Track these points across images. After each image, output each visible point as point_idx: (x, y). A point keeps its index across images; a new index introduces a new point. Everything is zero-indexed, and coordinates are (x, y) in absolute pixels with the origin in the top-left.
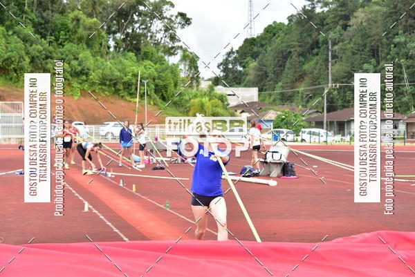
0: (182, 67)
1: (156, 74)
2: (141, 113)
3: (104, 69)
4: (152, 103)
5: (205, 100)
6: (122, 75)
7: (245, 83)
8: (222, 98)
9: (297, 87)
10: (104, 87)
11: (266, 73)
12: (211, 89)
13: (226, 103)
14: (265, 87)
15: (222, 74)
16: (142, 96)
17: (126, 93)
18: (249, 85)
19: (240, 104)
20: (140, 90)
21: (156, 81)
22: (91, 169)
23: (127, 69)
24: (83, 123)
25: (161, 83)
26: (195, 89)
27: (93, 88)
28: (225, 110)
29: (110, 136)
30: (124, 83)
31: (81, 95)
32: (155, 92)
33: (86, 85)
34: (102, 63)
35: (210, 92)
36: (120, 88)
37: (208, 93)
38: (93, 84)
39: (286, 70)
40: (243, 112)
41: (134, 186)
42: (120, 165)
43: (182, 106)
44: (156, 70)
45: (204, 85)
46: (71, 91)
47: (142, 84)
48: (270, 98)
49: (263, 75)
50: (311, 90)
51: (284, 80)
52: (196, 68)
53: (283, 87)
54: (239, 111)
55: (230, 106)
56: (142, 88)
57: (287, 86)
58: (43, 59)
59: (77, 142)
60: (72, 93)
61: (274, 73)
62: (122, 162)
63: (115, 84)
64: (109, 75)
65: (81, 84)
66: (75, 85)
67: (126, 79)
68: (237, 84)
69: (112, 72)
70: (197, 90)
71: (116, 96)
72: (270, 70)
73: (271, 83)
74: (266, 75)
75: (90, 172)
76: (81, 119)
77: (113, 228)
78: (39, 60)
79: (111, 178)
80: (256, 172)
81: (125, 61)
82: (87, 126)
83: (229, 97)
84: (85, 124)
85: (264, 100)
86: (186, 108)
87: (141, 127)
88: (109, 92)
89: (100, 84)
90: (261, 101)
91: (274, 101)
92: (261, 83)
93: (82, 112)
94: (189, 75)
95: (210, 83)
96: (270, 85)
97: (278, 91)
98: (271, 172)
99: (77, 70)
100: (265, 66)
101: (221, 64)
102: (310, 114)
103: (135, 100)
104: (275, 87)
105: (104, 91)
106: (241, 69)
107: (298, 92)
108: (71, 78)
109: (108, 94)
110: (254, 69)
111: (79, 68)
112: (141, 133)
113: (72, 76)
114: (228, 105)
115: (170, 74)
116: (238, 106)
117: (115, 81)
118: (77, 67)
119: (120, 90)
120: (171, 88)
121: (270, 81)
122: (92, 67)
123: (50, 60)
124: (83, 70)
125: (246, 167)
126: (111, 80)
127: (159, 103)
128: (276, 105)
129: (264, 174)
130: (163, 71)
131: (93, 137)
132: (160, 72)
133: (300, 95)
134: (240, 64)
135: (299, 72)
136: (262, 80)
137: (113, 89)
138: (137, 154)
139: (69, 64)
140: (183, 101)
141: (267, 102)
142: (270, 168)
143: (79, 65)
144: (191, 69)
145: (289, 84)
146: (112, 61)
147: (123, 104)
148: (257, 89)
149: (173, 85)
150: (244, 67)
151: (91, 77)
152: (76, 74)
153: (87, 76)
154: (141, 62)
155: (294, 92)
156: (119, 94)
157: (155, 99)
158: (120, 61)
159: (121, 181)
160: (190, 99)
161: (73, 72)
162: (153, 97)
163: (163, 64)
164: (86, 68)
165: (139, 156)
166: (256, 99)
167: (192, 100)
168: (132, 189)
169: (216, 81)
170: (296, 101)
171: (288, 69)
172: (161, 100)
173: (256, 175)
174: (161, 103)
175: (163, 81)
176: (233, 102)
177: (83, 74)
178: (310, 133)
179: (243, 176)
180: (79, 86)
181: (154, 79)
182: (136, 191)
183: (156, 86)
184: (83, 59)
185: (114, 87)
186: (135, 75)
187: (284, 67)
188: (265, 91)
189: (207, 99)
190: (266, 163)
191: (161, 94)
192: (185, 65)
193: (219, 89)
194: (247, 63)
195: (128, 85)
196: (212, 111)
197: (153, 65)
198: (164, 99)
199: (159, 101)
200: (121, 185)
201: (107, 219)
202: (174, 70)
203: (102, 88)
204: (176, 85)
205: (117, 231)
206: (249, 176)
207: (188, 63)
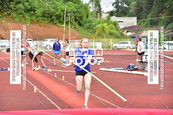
0: (91, 5)
1: (75, 10)
2: (67, 33)
3: (44, 8)
4: (73, 27)
5: (105, 25)
6: (55, 11)
7: (129, 14)
8: (115, 24)
9: (160, 16)
10: (44, 18)
11: (141, 8)
12: (109, 18)
13: (117, 27)
14: (141, 17)
15: (115, 9)
16: (67, 23)
17: (57, 22)
18: (131, 15)
19: (126, 27)
20: (66, 19)
21: (76, 14)
22: (38, 67)
23: (58, 7)
24: (32, 40)
25: (79, 15)
26: (99, 18)
27: (38, 19)
28: (117, 31)
29: (48, 47)
30: (56, 16)
31: (31, 23)
32: (75, 21)
33: (34, 17)
34: (43, 4)
35: (108, 20)
36: (54, 19)
37: (106, 21)
38: (38, 17)
39: (154, 6)
40: (128, 32)
41: (63, 77)
42: (55, 64)
43: (91, 29)
44: (75, 7)
45: (104, 16)
46: (25, 21)
47: (67, 16)
48: (144, 23)
49: (139, 9)
50: (169, 18)
51: (152, 12)
52: (99, 6)
53: (152, 17)
54: (125, 31)
55: (120, 28)
56: (67, 18)
57: (154, 16)
58: (8, 2)
59: (29, 51)
60: (25, 22)
61: (146, 8)
62: (56, 63)
63: (51, 16)
64: (47, 11)
65: (30, 16)
66: (27, 17)
67: (57, 13)
68: (124, 15)
69: (49, 9)
70: (100, 19)
71: (52, 23)
72: (144, 6)
73: (145, 14)
74: (141, 9)
75: (37, 69)
76: (31, 37)
77: (51, 101)
78: (6, 2)
79: (49, 72)
80: (136, 67)
81: (57, 2)
82: (35, 41)
83: (119, 23)
84: (33, 40)
85: (140, 24)
86: (94, 30)
87: (67, 42)
88: (47, 21)
89: (42, 16)
90: (139, 25)
91: (146, 25)
92: (139, 14)
93: (31, 33)
94: (95, 10)
95: (108, 14)
96: (144, 15)
97: (149, 19)
98: (145, 68)
99: (28, 8)
100: (141, 4)
101: (115, 3)
102: (168, 32)
103: (63, 26)
104: (147, 17)
105: (44, 20)
106: (127, 6)
107: (161, 19)
108: (24, 13)
109: (47, 22)
110: (134, 6)
111: (30, 7)
112: (67, 45)
113: (25, 12)
114: (119, 28)
115: (83, 10)
116: (125, 29)
117: (51, 14)
118: (28, 6)
119: (54, 20)
120: (84, 18)
121: (144, 13)
122: (37, 6)
123: (12, 2)
124: (32, 8)
125: (130, 64)
126: (48, 14)
127: (77, 27)
128: (147, 27)
129: (141, 68)
130: (80, 8)
131: (38, 48)
132: (78, 9)
133: (162, 21)
134: (126, 3)
135: (161, 7)
136: (139, 12)
137: (50, 19)
138: (65, 58)
139: (23, 4)
140: (92, 26)
141: (142, 25)
142: (144, 65)
143: (29, 5)
144: (96, 7)
145: (155, 15)
146: (49, 2)
147: (56, 28)
148: (136, 18)
149: (85, 16)
150: (128, 5)
151: (36, 12)
152: (28, 11)
153: (34, 12)
154: (66, 3)
155: (159, 19)
156: (53, 22)
157: (75, 25)
158: (54, 2)
159: (56, 74)
160: (96, 25)
161: (26, 9)
162: (73, 24)
163: (80, 4)
164: (33, 7)
165: (66, 59)
166: (135, 24)
167: (97, 25)
168: (62, 79)
169: (112, 14)
170: (160, 25)
171: (155, 6)
172: (78, 26)
173: (136, 70)
174: (79, 27)
175: (80, 14)
176: (121, 26)
177: (32, 10)
178: (168, 44)
179: (129, 70)
180: (30, 18)
181: (74, 13)
182: (65, 80)
183: (75, 17)
184: (32, 2)
185: (51, 18)
186: (63, 11)
187: (152, 5)
188: (141, 19)
189: (106, 24)
190: (142, 62)
191: (78, 22)
192: (93, 4)
193: (113, 18)
194: (130, 2)
195: (59, 17)
196: (109, 32)
197: (73, 4)
198: (80, 24)
199: (77, 26)
200: (56, 76)
201: (48, 97)
202: (86, 7)
203: (43, 19)
204: (87, 16)
205: (54, 103)
206: (132, 70)
207: (94, 3)
